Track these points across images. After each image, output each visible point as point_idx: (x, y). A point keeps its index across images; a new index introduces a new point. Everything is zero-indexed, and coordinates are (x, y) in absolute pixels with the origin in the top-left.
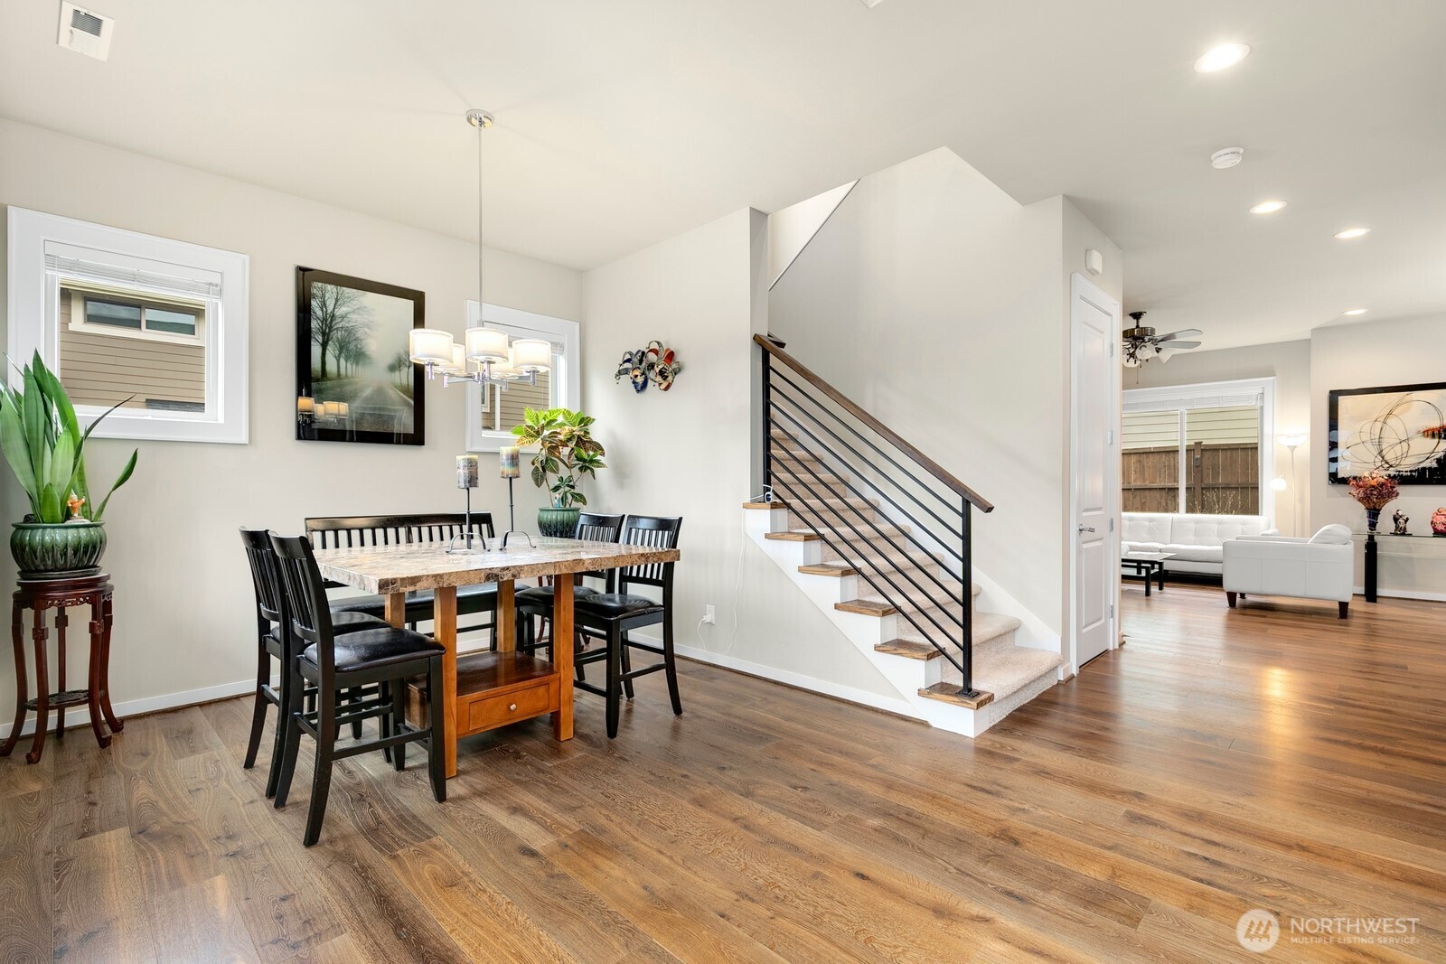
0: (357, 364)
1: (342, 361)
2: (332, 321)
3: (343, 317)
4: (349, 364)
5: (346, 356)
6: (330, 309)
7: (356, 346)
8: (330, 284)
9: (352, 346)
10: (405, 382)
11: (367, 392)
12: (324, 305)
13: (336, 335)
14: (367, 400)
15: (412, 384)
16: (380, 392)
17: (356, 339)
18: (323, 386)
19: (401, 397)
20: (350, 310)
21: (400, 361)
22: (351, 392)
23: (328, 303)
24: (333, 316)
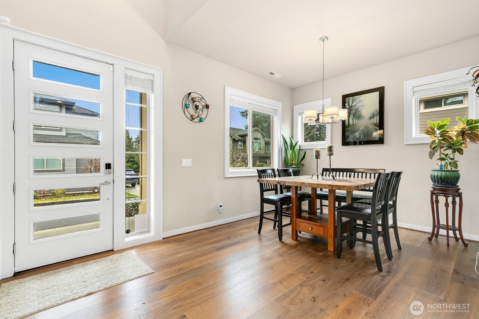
0: (359, 120)
1: (354, 120)
2: (351, 108)
3: (354, 106)
4: (356, 120)
5: (355, 118)
6: (350, 105)
7: (359, 114)
8: (351, 97)
9: (357, 114)
10: (375, 122)
11: (362, 128)
12: (349, 104)
13: (353, 112)
14: (362, 130)
15: (378, 122)
16: (366, 127)
17: (359, 111)
18: (349, 129)
19: (374, 127)
20: (356, 103)
21: (374, 114)
22: (357, 129)
23: (350, 103)
24: (352, 106)
